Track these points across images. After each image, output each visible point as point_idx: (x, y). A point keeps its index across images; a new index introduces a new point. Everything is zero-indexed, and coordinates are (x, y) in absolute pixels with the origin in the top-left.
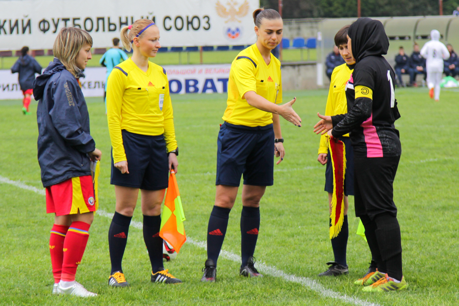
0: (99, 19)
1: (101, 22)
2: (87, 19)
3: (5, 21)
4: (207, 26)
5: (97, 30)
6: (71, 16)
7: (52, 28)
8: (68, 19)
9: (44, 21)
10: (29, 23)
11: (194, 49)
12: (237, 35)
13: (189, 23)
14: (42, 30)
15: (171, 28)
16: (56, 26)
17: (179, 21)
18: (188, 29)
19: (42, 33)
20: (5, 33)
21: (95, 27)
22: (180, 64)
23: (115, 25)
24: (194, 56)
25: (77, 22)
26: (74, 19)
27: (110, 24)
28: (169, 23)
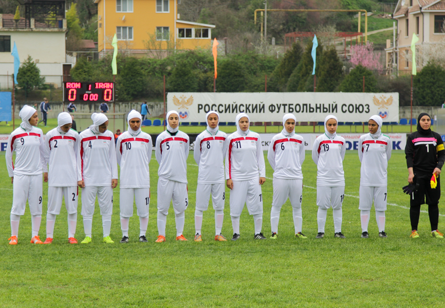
0: (304, 105)
1: (305, 107)
2: (297, 105)
3: (250, 105)
4: (367, 110)
5: (303, 112)
6: (288, 103)
7: (277, 110)
8: (286, 105)
9: (272, 105)
10: (263, 106)
11: (359, 124)
12: (385, 116)
13: (356, 108)
14: (270, 111)
15: (346, 111)
16: (279, 109)
17: (351, 107)
18: (356, 112)
19: (271, 112)
20: (250, 112)
21: (302, 110)
22: (351, 132)
23: (313, 109)
24: (360, 128)
25: (291, 106)
26: (290, 105)
27: (310, 108)
28: (345, 108)
